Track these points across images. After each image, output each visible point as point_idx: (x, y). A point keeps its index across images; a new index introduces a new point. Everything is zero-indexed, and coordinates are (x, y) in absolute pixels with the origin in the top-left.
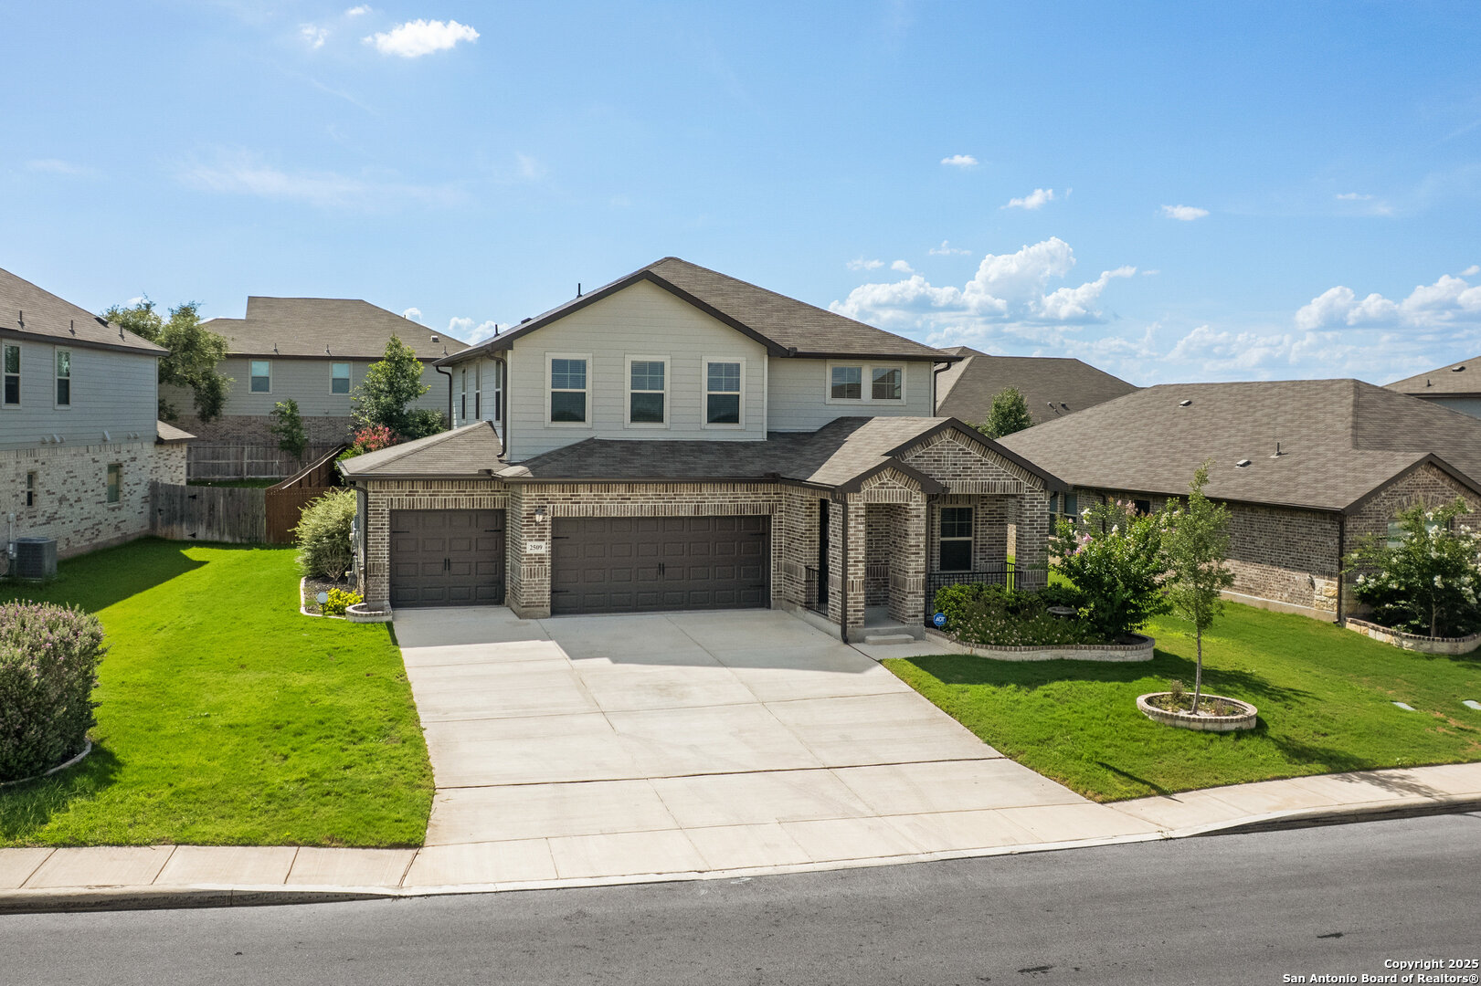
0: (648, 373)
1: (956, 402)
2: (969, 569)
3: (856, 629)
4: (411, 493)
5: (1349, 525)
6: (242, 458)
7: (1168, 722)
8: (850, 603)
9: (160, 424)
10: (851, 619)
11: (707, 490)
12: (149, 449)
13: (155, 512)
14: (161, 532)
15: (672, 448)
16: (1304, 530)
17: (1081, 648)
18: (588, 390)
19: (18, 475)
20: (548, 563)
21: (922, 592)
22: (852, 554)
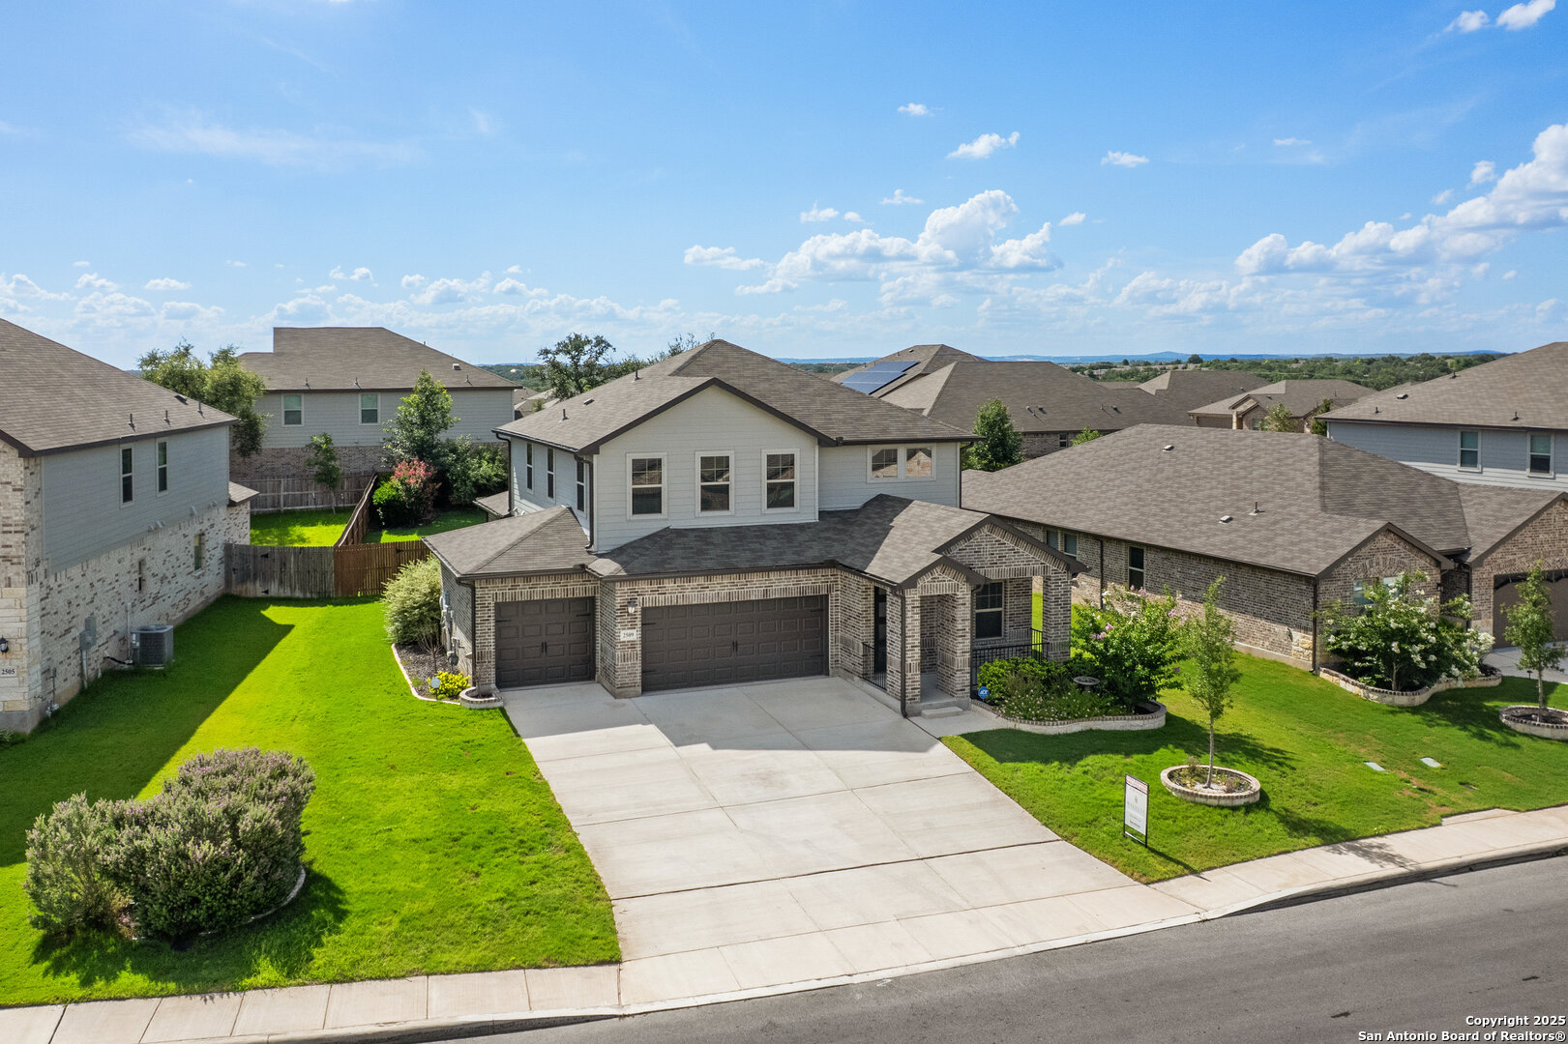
0: (715, 468)
1: (943, 410)
2: (1000, 635)
3: (914, 705)
4: (513, 587)
5: (1322, 588)
6: (279, 491)
7: (1189, 798)
8: (909, 682)
9: (232, 485)
10: (909, 696)
11: (774, 576)
12: (223, 512)
13: (229, 571)
14: (236, 590)
15: (739, 534)
16: (1283, 589)
17: (1106, 720)
18: (664, 485)
19: (132, 565)
20: (639, 648)
21: (968, 669)
22: (909, 640)
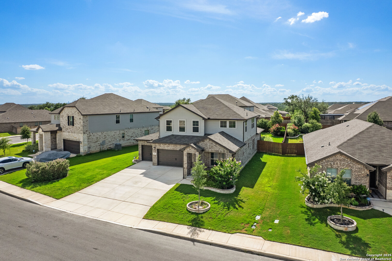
0: (182, 123)
4: (144, 142)
8: (184, 171)
10: (185, 174)
18: (172, 126)
19: (120, 134)
20: (157, 157)
22: (184, 162)
